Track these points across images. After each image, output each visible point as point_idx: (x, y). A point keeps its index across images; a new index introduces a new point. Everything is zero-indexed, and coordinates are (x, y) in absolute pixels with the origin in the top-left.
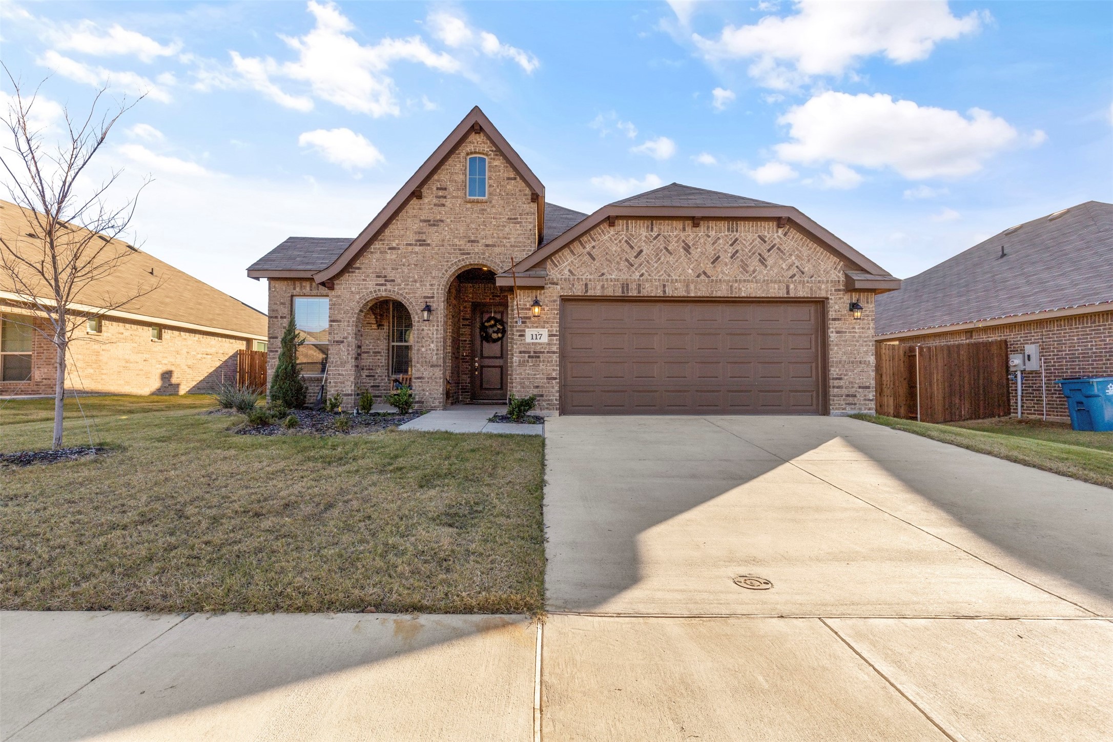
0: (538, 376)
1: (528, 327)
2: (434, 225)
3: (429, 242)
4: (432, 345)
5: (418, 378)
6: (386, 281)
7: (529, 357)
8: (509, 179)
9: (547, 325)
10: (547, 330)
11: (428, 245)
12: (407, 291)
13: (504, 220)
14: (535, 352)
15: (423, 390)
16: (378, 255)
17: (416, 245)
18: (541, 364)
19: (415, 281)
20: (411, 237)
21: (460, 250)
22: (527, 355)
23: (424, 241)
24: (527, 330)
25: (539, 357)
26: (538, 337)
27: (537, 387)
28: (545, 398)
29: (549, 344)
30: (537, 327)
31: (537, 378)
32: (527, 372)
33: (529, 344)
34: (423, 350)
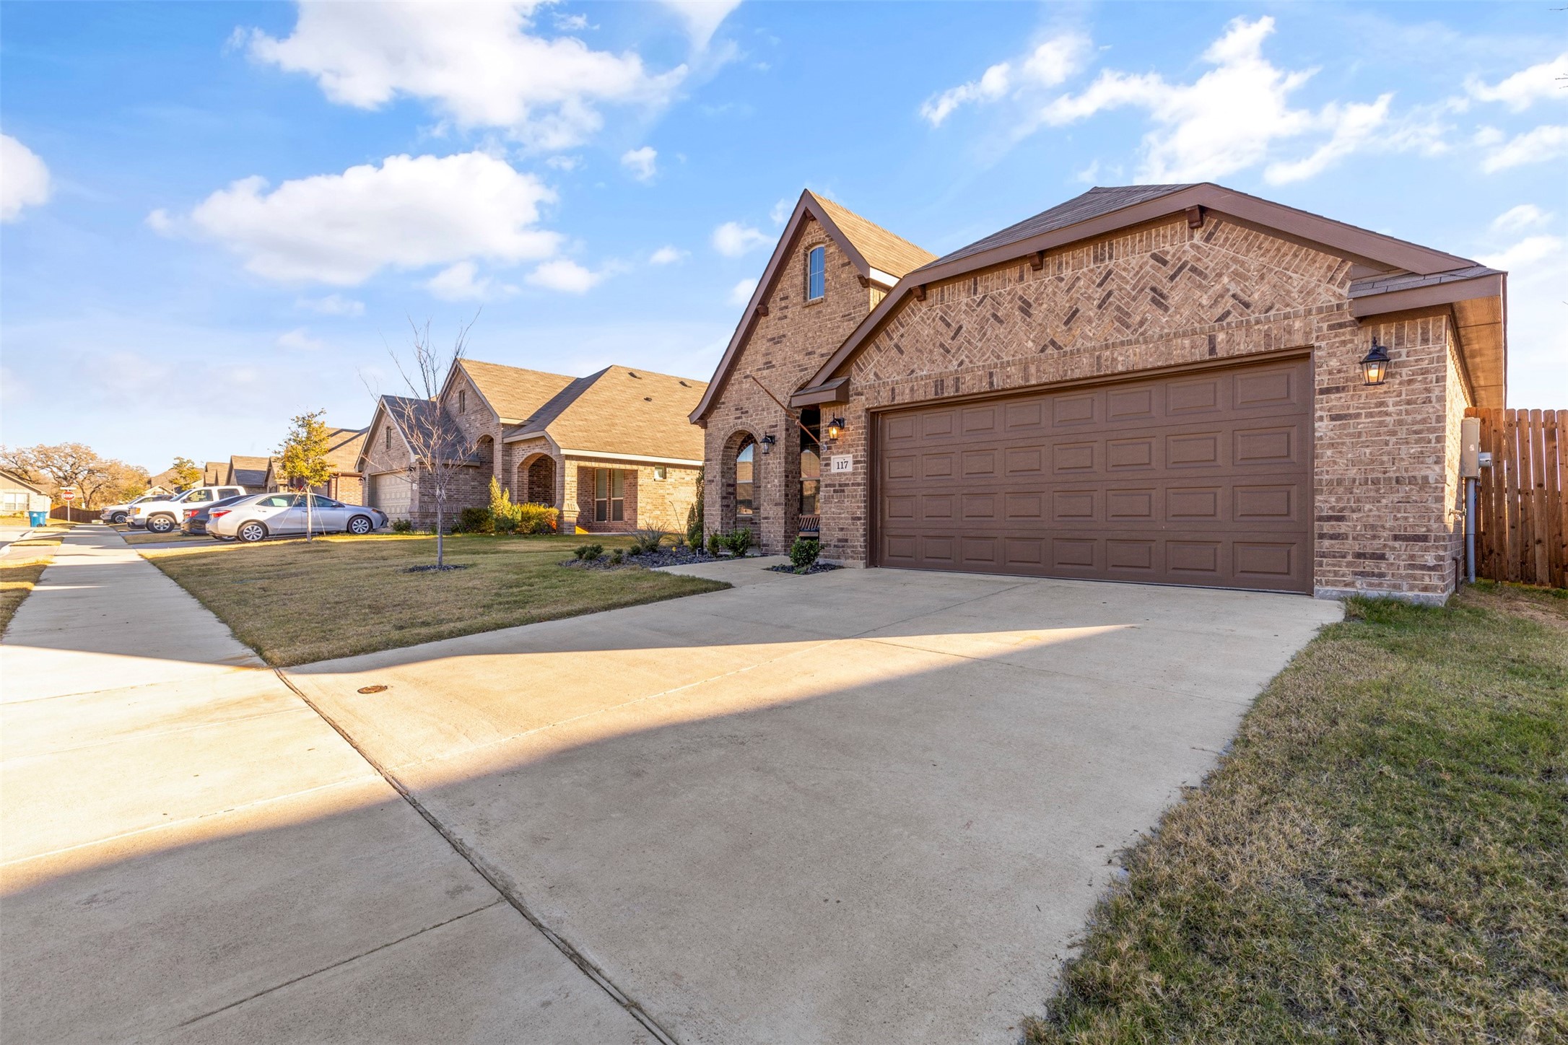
0: (843, 516)
1: (834, 454)
2: (778, 342)
3: (774, 363)
4: (776, 481)
5: (766, 518)
6: (742, 413)
7: (835, 491)
8: (844, 265)
9: (852, 450)
10: (851, 455)
11: (773, 366)
12: (756, 422)
13: (838, 319)
14: (840, 485)
15: (769, 532)
16: (736, 387)
17: (764, 369)
18: (846, 500)
19: (763, 410)
20: (761, 360)
21: (799, 366)
22: (832, 489)
23: (770, 362)
24: (832, 457)
25: (843, 491)
26: (844, 465)
27: (842, 529)
28: (849, 544)
29: (854, 474)
30: (842, 453)
31: (842, 518)
32: (833, 510)
33: (834, 475)
34: (769, 486)
